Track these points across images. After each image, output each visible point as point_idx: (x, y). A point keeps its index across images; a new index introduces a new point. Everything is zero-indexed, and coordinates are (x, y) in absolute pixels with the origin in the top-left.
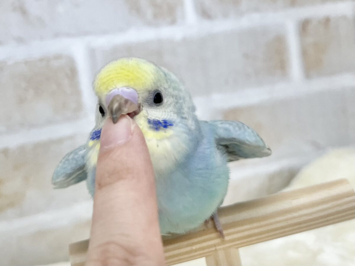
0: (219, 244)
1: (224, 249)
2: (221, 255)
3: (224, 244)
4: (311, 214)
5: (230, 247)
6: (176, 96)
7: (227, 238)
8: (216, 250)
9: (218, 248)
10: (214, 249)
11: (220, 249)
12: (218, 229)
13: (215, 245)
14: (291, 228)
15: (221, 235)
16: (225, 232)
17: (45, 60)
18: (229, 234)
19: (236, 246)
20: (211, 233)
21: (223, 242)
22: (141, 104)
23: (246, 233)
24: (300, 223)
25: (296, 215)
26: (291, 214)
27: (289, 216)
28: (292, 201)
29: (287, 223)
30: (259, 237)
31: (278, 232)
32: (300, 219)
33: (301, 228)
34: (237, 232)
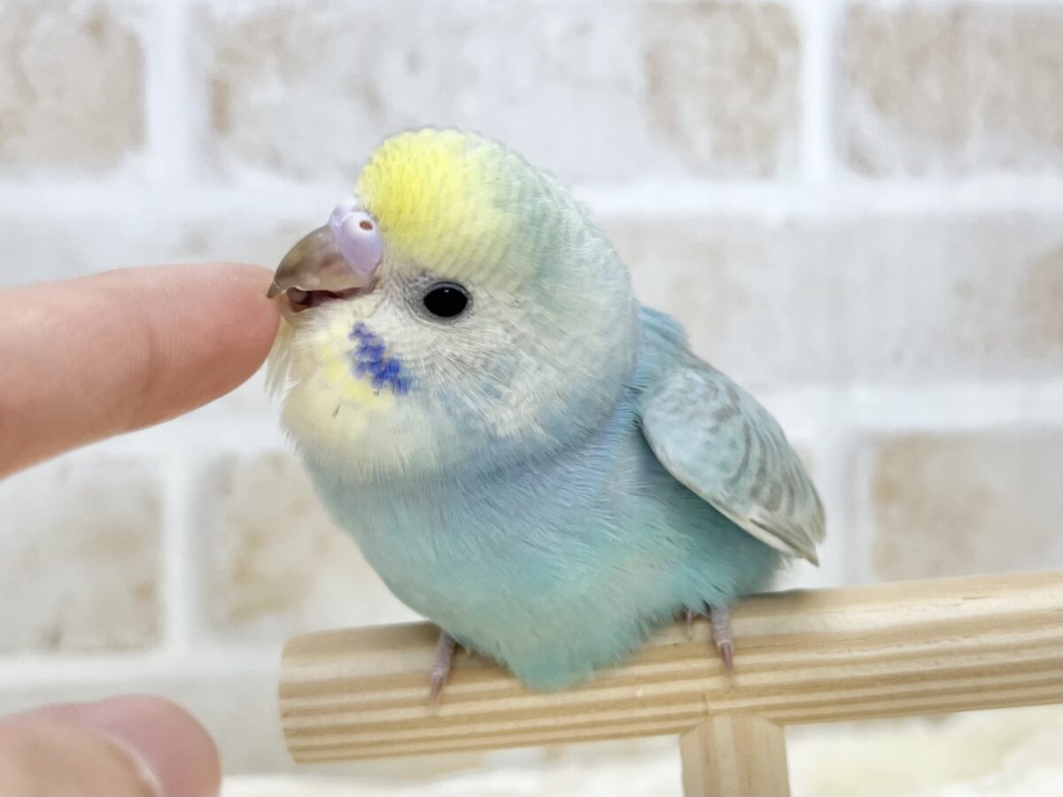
0: (718, 696)
1: (731, 712)
2: (722, 729)
3: (733, 698)
4: (1017, 648)
5: (753, 711)
7: (742, 680)
8: (706, 713)
9: (713, 706)
10: (699, 707)
11: (718, 713)
12: (719, 644)
13: (703, 697)
14: (949, 685)
16: (738, 661)
18: (751, 670)
19: (773, 715)
20: (697, 656)
21: (734, 692)
23: (804, 675)
24: (978, 673)
25: (968, 643)
26: (950, 640)
27: (946, 644)
28: (960, 601)
29: (937, 664)
30: (846, 694)
31: (904, 689)
32: (980, 659)
33: (980, 689)
34: (775, 668)
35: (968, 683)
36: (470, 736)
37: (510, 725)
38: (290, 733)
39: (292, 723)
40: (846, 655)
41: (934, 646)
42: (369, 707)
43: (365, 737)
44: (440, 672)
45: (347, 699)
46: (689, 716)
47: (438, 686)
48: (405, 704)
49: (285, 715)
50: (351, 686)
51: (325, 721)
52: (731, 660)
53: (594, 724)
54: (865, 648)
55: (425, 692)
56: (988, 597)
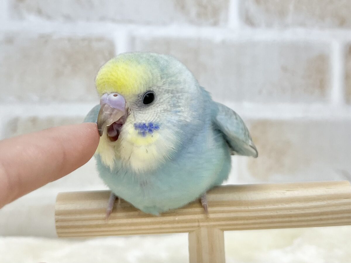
0: (203, 221)
1: (207, 227)
2: (204, 232)
3: (208, 222)
5: (214, 226)
6: (173, 90)
7: (211, 216)
8: (199, 226)
9: (201, 224)
10: (196, 224)
11: (203, 226)
12: (203, 204)
13: (198, 221)
14: (280, 220)
15: (205, 211)
16: (210, 209)
17: (88, 40)
18: (214, 212)
19: (221, 227)
21: (207, 219)
22: (130, 108)
23: (232, 215)
24: (290, 216)
25: (287, 206)
26: (281, 205)
27: (280, 206)
28: (286, 192)
29: (277, 213)
30: (246, 222)
31: (266, 220)
32: (291, 211)
33: (291, 222)
34: (223, 212)
35: (287, 219)
36: (118, 231)
37: (133, 228)
38: (58, 227)
39: (59, 224)
40: (246, 208)
41: (276, 207)
42: (85, 220)
43: (84, 230)
44: (109, 209)
45: (78, 217)
46: (192, 227)
47: (109, 213)
48: (98, 219)
49: (57, 221)
50: (80, 212)
51: (71, 224)
52: (207, 209)
53: (161, 228)
54: (253, 206)
55: (104, 216)
56: (295, 190)
